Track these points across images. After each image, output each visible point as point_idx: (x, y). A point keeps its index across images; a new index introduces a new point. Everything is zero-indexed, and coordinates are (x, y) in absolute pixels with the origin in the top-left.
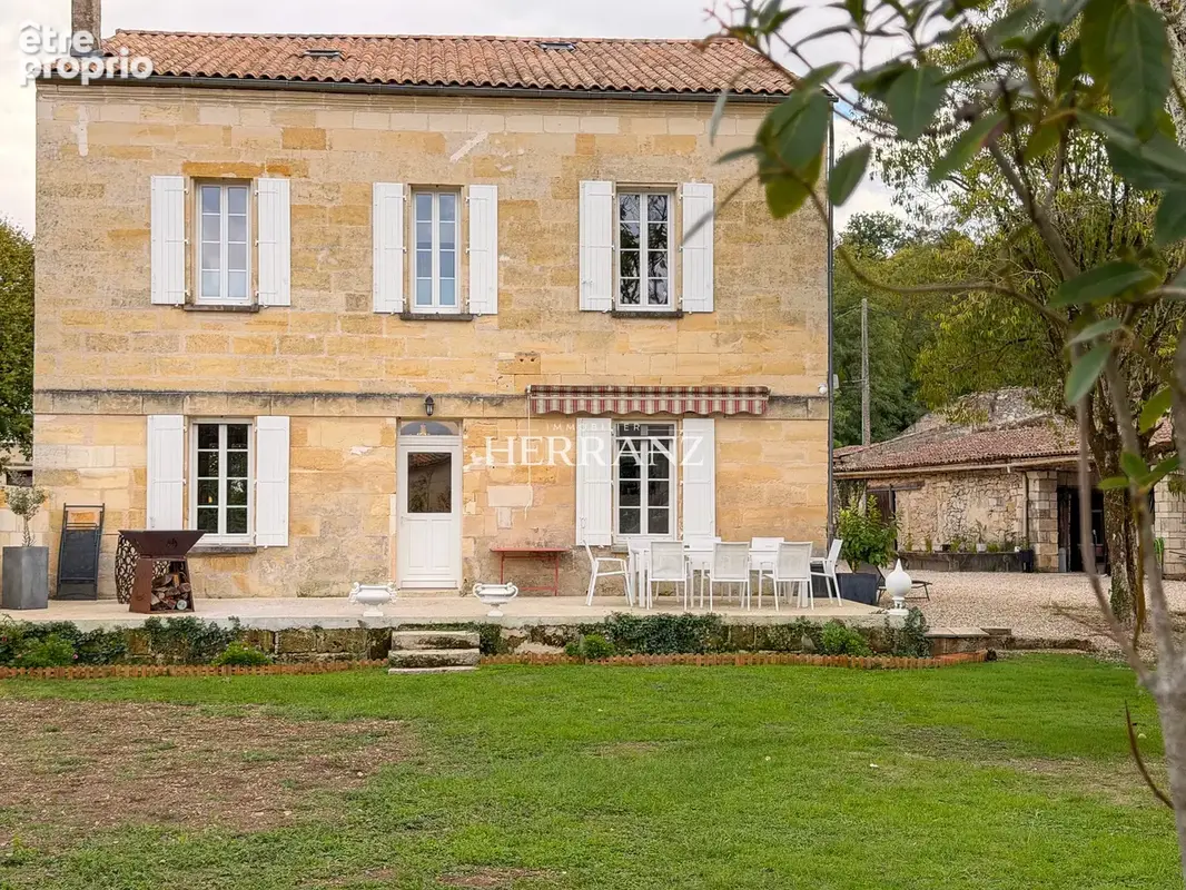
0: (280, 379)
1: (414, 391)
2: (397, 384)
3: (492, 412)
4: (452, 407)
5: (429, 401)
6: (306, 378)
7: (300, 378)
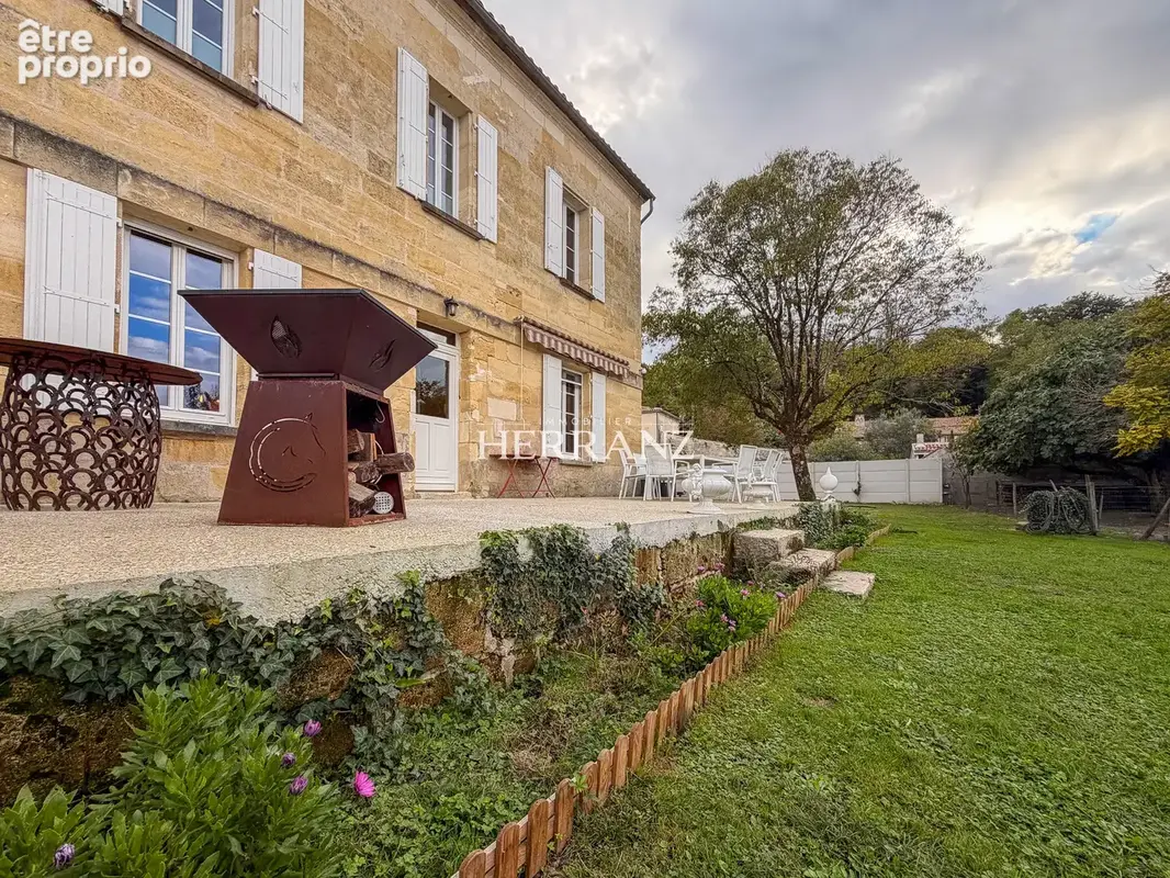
0: (285, 211)
1: (433, 287)
2: (417, 274)
3: (492, 330)
4: (465, 315)
5: (449, 303)
6: (321, 226)
7: (313, 224)
